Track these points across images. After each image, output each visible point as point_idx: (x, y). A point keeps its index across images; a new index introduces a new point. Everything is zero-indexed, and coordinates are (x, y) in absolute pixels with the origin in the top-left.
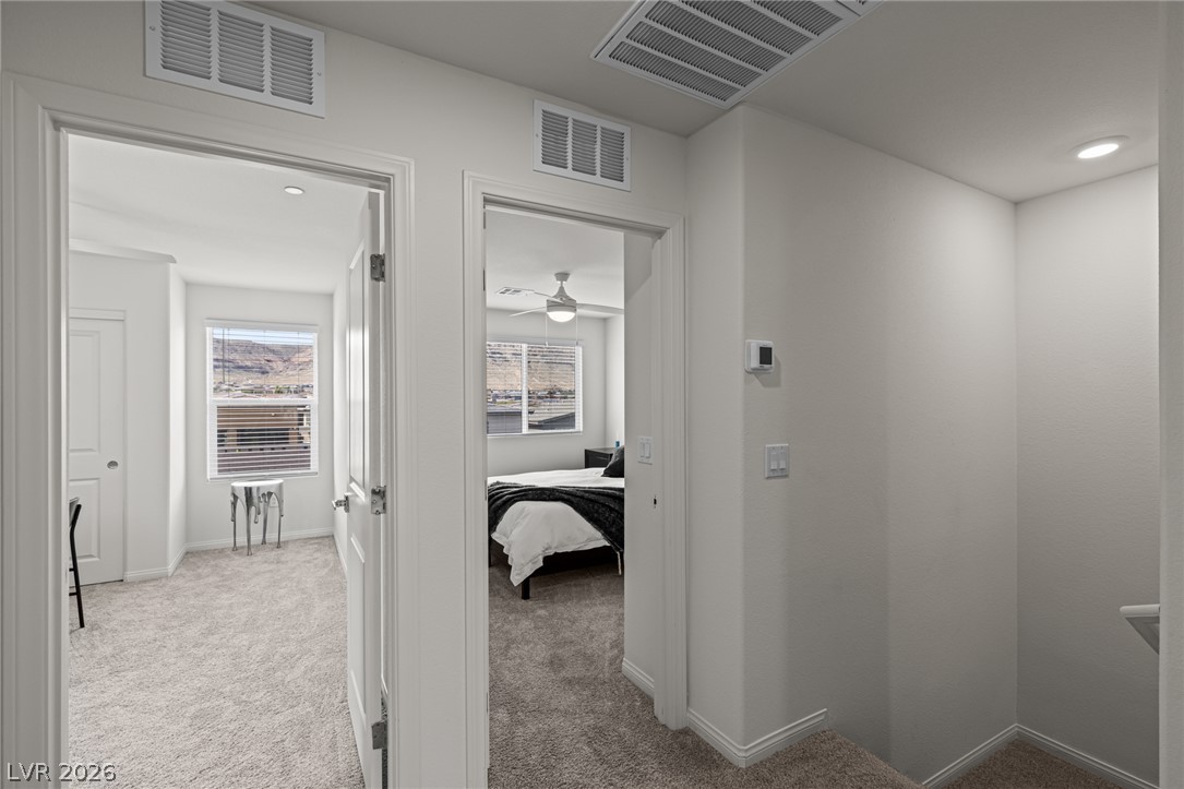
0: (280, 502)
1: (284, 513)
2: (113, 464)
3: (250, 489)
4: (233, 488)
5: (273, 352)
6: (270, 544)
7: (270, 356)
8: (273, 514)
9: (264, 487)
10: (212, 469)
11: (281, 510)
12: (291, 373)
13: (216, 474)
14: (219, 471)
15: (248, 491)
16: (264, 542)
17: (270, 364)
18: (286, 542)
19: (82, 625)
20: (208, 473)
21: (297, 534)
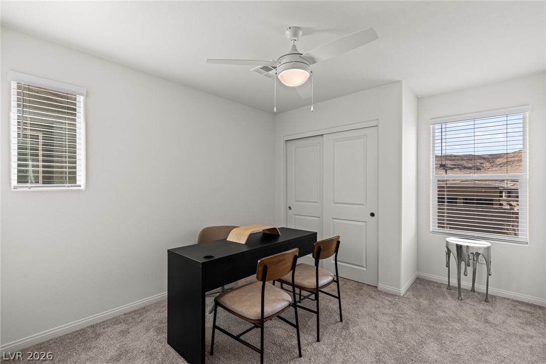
0: (488, 263)
1: (492, 271)
2: (372, 215)
3: (461, 246)
4: (447, 242)
5: (484, 158)
6: (479, 293)
7: (482, 161)
8: (482, 269)
9: (473, 247)
10: (433, 224)
11: (489, 270)
12: (494, 169)
13: (437, 229)
14: (439, 227)
15: (459, 247)
16: (473, 290)
17: (482, 165)
18: (494, 297)
19: (341, 321)
20: (431, 227)
21: (504, 293)
